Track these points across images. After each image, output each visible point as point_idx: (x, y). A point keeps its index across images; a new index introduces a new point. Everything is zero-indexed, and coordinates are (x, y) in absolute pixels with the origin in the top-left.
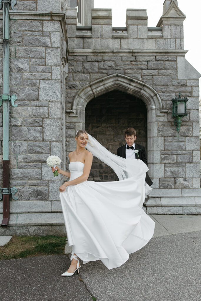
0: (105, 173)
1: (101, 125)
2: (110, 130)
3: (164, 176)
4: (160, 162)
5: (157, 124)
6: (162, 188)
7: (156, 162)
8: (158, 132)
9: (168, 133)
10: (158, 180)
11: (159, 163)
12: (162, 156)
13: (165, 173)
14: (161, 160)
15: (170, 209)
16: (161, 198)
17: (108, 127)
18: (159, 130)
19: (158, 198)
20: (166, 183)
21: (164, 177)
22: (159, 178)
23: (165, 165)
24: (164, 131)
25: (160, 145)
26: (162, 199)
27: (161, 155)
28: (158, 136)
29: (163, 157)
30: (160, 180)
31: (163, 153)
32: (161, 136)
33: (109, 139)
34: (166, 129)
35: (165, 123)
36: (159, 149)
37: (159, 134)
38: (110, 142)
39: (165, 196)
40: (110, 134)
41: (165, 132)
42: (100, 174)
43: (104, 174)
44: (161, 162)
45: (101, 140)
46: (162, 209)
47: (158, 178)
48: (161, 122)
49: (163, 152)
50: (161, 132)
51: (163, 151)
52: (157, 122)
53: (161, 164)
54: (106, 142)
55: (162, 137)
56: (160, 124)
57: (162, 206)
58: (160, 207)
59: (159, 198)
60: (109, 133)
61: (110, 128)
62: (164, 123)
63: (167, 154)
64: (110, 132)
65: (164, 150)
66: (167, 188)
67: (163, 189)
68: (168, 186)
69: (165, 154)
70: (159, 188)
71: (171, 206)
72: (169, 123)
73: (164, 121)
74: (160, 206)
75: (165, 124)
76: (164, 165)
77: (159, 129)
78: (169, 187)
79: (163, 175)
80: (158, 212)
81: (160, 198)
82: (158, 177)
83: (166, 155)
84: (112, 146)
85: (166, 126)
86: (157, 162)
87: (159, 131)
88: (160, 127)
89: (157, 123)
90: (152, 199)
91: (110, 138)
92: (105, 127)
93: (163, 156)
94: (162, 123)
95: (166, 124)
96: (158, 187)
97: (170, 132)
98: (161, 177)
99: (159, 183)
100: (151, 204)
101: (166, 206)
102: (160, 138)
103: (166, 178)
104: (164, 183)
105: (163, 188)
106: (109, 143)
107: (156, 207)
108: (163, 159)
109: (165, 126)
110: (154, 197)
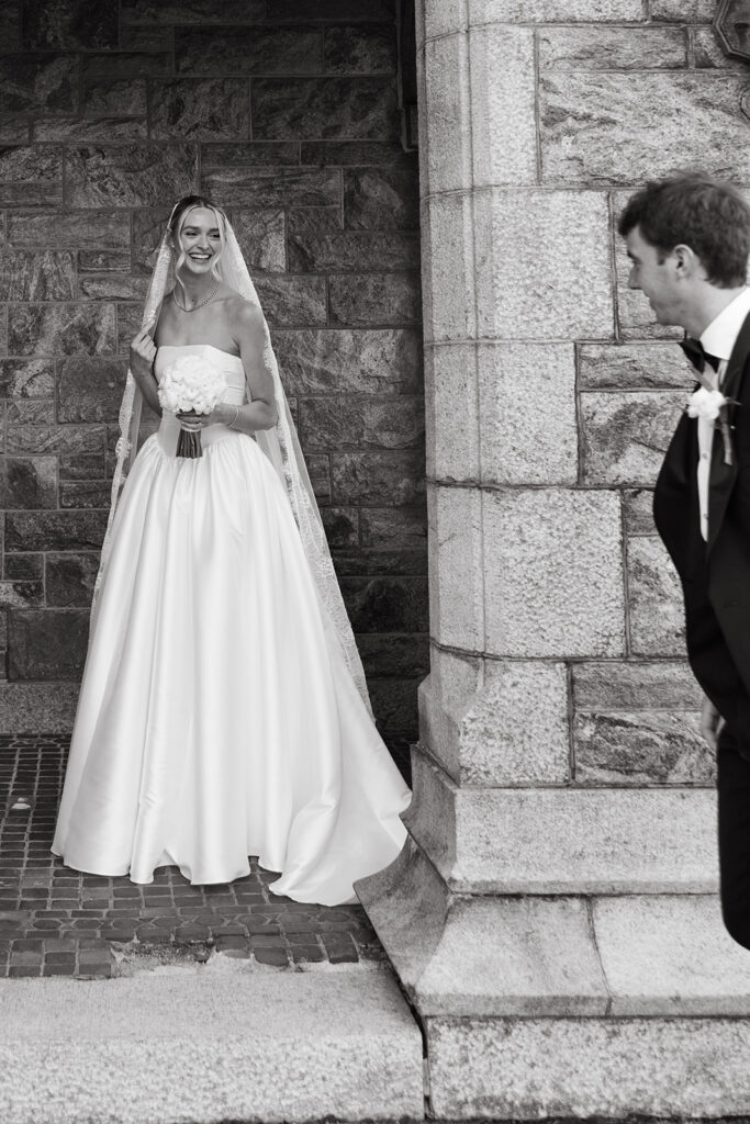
0: (61, 543)
1: (32, 135)
2: (101, 177)
3: (626, 633)
4: (572, 472)
5: (528, 52)
6: (606, 776)
7: (521, 472)
8: (540, 138)
9: (651, 139)
10: (556, 678)
11: (562, 485)
12: (588, 400)
13: (630, 602)
14: (582, 452)
15: (714, 1056)
16: (602, 906)
17: (84, 154)
18: (551, 110)
19: (555, 906)
20: (651, 716)
21: (617, 647)
22: (569, 662)
23: (624, 509)
24: (603, 121)
25: (566, 278)
26: (614, 919)
27: (577, 394)
28: (539, 180)
29: (601, 420)
30: (572, 682)
31: (606, 373)
32: (572, 174)
33: (98, 253)
34: (630, 95)
35: (622, 34)
36: (551, 323)
37: (552, 150)
38: (100, 281)
39: (643, 875)
40: (99, 212)
41: (618, 134)
42: (15, 552)
43: (46, 556)
44: (582, 473)
45: (30, 257)
46: (619, 1045)
47: (556, 659)
48: (573, 21)
49: (603, 358)
50: (569, 132)
51: (600, 342)
52: (523, 24)
53: (581, 496)
54: (70, 274)
55: (587, 186)
56: (560, 44)
57: (612, 1016)
58: (595, 1028)
59: (575, 904)
60: (98, 206)
61: (103, 162)
62: (608, 37)
63: (650, 383)
64: (105, 190)
65: (618, 339)
66: (663, 783)
67: (614, 786)
68: (670, 761)
69: (629, 385)
70: (568, 785)
71: (718, 1018)
72: (658, 36)
73: (607, 13)
74: (587, 1010)
75: (612, 49)
76: (613, 501)
77: (555, 101)
78: (681, 764)
79: (615, 622)
80: (572, 1086)
81: (588, 898)
82: (548, 650)
83: (639, 397)
84: (119, 308)
85: (626, 69)
86: (542, 475)
87: (551, 118)
88: (557, 80)
89: (524, 34)
90: (492, 912)
91: (100, 246)
92: (60, 149)
93: (605, 407)
94: (583, 39)
95: (630, 47)
96: (562, 772)
97: (670, 128)
98: (583, 651)
99: (570, 719)
100: (478, 989)
101: (669, 1019)
102: (559, 200)
103: (646, 660)
104: (629, 718)
105: (619, 778)
106: (92, 288)
107: (538, 1028)
108: (603, 437)
109: (613, 67)
110: (517, 896)
